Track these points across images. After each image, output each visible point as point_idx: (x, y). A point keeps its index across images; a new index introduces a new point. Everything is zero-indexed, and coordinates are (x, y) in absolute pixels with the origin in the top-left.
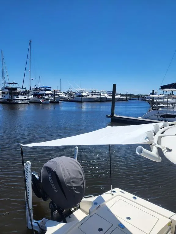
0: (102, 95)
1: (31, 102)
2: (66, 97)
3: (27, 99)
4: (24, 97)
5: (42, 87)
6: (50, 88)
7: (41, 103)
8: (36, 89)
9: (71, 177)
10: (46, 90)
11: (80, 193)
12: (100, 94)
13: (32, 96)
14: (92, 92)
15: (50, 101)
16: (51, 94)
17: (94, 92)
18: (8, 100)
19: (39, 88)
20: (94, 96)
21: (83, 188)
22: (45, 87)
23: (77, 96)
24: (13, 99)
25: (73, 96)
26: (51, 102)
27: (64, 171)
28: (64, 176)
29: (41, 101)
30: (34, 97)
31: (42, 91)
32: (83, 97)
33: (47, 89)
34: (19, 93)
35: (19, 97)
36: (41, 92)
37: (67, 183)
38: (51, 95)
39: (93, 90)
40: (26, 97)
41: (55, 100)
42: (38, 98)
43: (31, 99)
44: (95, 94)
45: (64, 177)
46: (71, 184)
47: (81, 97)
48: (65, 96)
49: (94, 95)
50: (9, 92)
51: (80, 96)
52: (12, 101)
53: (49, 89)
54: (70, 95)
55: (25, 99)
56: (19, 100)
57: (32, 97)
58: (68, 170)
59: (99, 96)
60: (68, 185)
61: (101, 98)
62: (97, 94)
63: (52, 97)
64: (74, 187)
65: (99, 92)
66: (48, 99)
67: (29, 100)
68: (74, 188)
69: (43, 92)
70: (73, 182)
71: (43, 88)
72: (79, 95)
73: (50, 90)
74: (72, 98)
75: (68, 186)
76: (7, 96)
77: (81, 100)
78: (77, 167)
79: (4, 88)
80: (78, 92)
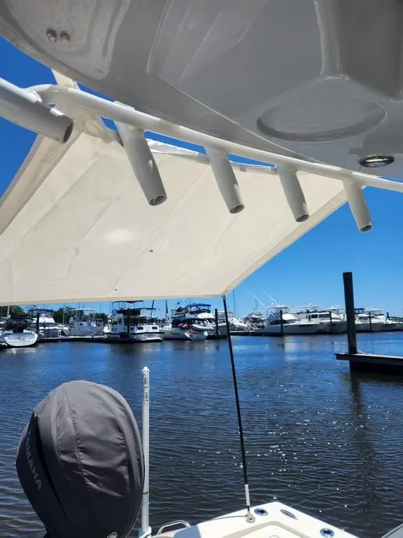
0: (332, 316)
1: (167, 339)
2: (245, 326)
3: (158, 331)
4: (153, 328)
5: (191, 306)
6: (208, 305)
7: (187, 339)
8: (179, 310)
9: (77, 435)
10: (200, 312)
11: (117, 494)
12: (329, 316)
13: (171, 326)
14: (308, 312)
15: (206, 334)
16: (210, 320)
17: (313, 312)
18: (122, 335)
19: (185, 309)
20: (314, 321)
21: (127, 477)
22: (196, 306)
23: (272, 323)
24: (131, 332)
25: (261, 324)
26: (209, 338)
27: (60, 414)
28: (58, 429)
29: (187, 335)
30: (173, 327)
31: (192, 313)
32: (284, 325)
33: (202, 308)
34: (144, 321)
35: (142, 328)
36: (188, 316)
37: (64, 452)
38: (211, 322)
39: (310, 307)
40: (156, 328)
41: (217, 333)
42: (182, 328)
43: (168, 331)
44: (315, 316)
45: (54, 433)
46: (74, 457)
47: (280, 325)
48: (243, 325)
49: (312, 319)
50: (125, 319)
51: (277, 322)
52: (128, 336)
53: (206, 308)
54: (254, 322)
55: (155, 331)
56: (143, 335)
57: (168, 327)
58: (74, 412)
59: (327, 321)
60: (64, 458)
61: (332, 325)
62: (321, 316)
63: (211, 326)
64: (87, 467)
65: (324, 312)
66: (202, 331)
67: (163, 333)
68: (86, 472)
69: (193, 316)
70: (85, 450)
71: (192, 309)
72: (275, 319)
73: (209, 312)
74: (259, 327)
75: (64, 461)
76: (121, 328)
77: (279, 331)
78: (111, 410)
79: (115, 312)
80: (274, 312)
